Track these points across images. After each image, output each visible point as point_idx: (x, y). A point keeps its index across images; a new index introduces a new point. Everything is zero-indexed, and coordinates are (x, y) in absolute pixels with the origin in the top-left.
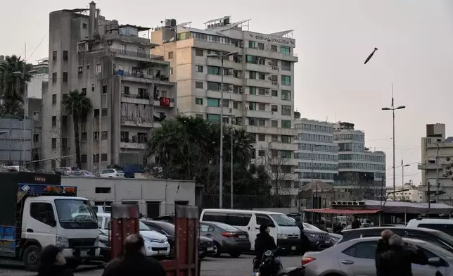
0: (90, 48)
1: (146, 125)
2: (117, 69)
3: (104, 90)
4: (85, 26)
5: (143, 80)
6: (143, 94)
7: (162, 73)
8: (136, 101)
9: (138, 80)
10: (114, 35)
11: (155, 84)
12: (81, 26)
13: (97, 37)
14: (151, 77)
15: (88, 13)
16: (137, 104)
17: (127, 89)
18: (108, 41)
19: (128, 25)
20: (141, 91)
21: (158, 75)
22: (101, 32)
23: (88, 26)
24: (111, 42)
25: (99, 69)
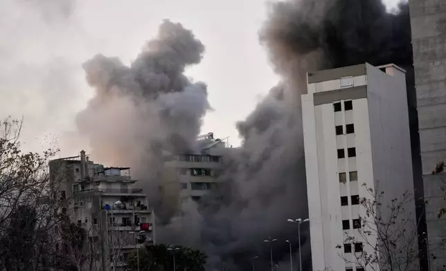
0: (83, 187)
1: (130, 246)
2: (104, 205)
3: (95, 221)
4: (77, 170)
5: (125, 212)
6: (126, 222)
7: (142, 203)
8: (122, 228)
9: (121, 211)
10: (100, 177)
11: (135, 213)
12: (75, 171)
13: (88, 178)
14: (132, 207)
15: (79, 159)
16: (121, 231)
17: (112, 220)
18: (96, 182)
19: (112, 168)
20: (124, 220)
21: (139, 205)
22: (91, 175)
23: (80, 170)
24: (98, 183)
25: (90, 205)
